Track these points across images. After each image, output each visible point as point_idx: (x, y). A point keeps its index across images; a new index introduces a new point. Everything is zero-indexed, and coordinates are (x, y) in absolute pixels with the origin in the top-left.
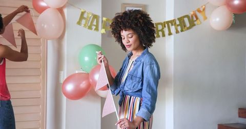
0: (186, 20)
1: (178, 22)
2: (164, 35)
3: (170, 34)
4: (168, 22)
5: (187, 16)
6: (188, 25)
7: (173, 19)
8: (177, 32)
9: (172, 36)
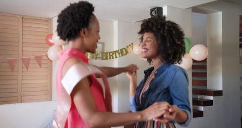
0: (124, 50)
1: (120, 52)
2: (113, 58)
3: (116, 57)
4: (115, 51)
5: (124, 48)
6: (125, 53)
7: (117, 50)
8: (120, 56)
9: (117, 59)
